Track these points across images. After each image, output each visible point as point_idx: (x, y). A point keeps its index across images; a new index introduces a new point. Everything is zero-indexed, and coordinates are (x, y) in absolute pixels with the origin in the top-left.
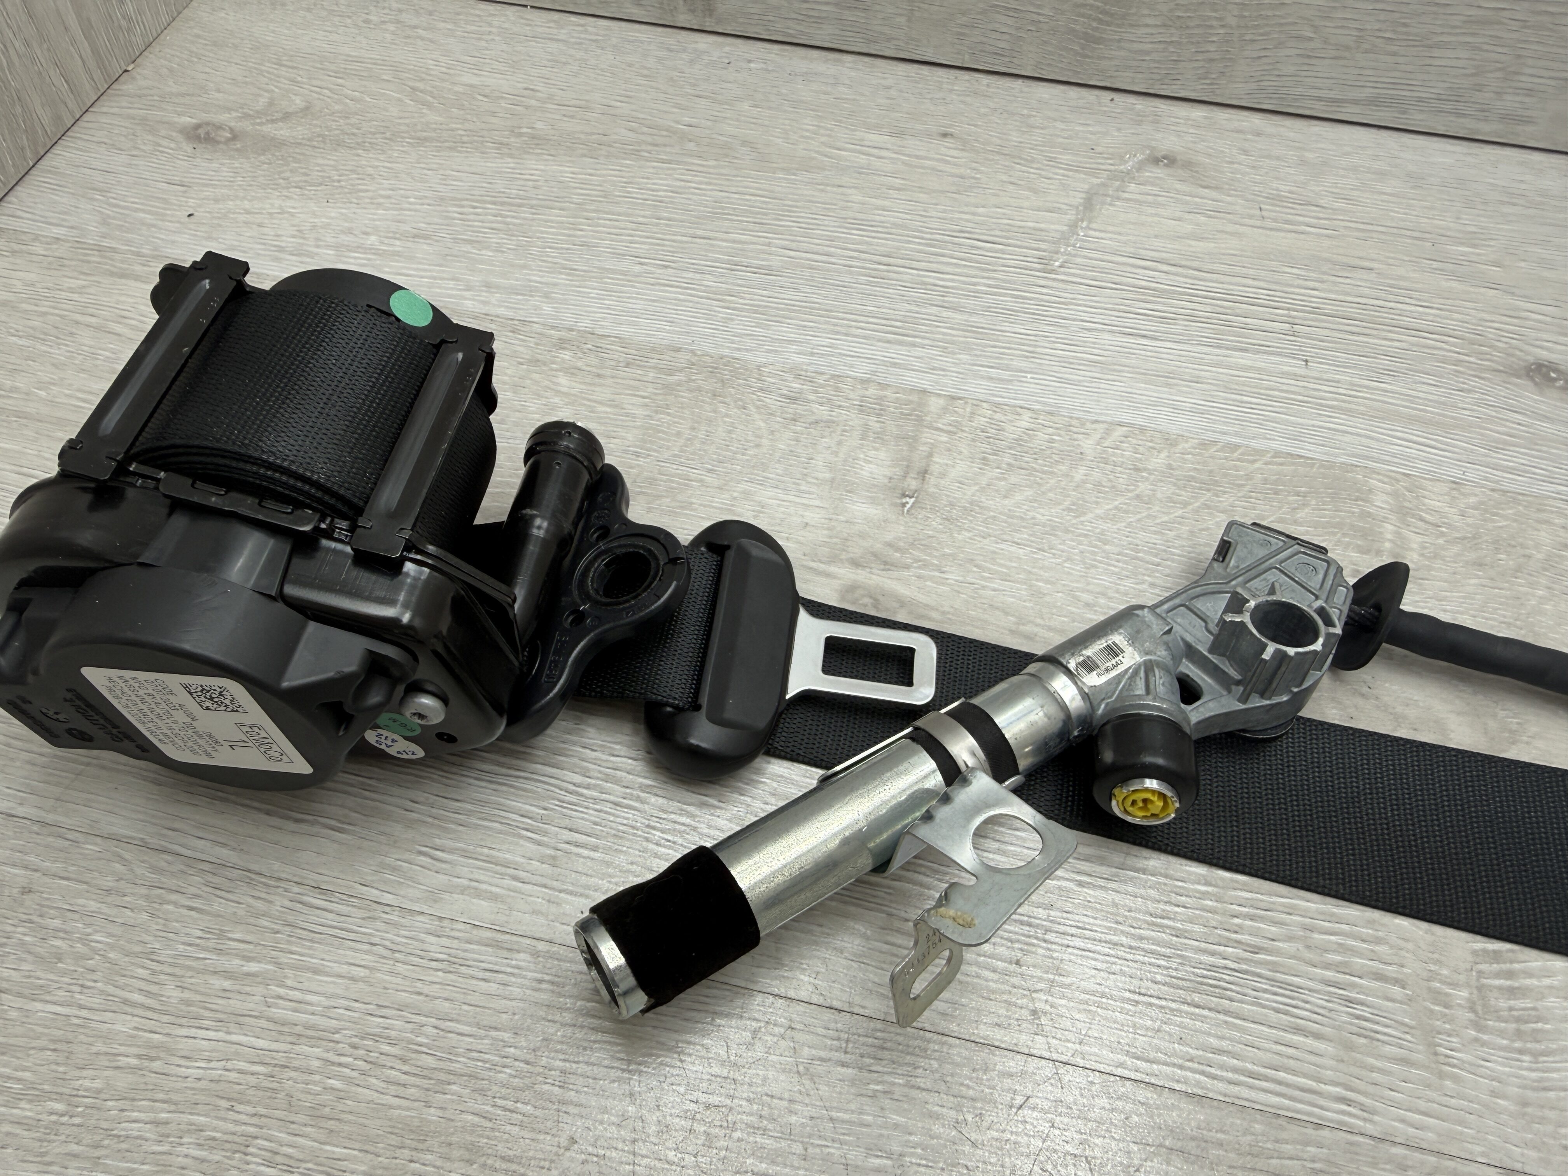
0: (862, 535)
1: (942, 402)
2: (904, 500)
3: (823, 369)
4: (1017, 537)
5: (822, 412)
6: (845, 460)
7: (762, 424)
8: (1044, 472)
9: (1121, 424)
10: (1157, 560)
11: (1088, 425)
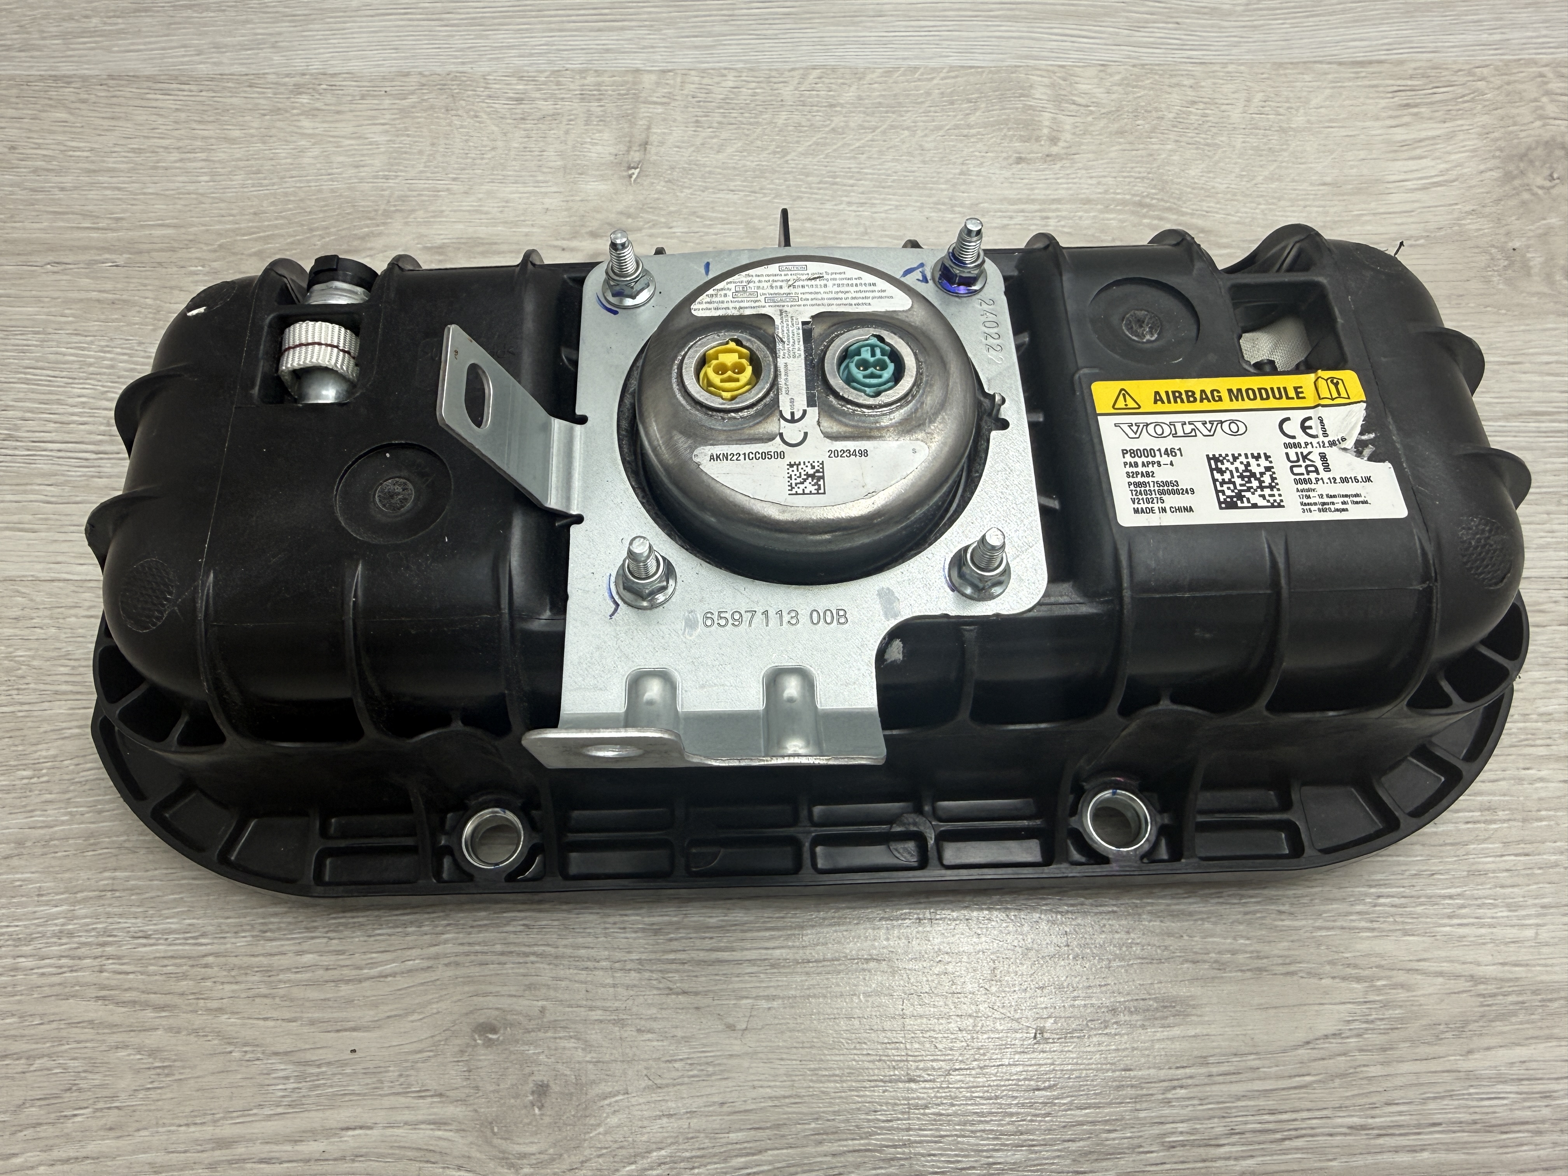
0: (596, 210)
1: (654, 77)
2: (630, 172)
3: (543, 68)
4: (732, 185)
5: (547, 107)
6: (574, 147)
7: (495, 128)
8: (751, 124)
9: (814, 68)
10: (851, 182)
11: (787, 74)
